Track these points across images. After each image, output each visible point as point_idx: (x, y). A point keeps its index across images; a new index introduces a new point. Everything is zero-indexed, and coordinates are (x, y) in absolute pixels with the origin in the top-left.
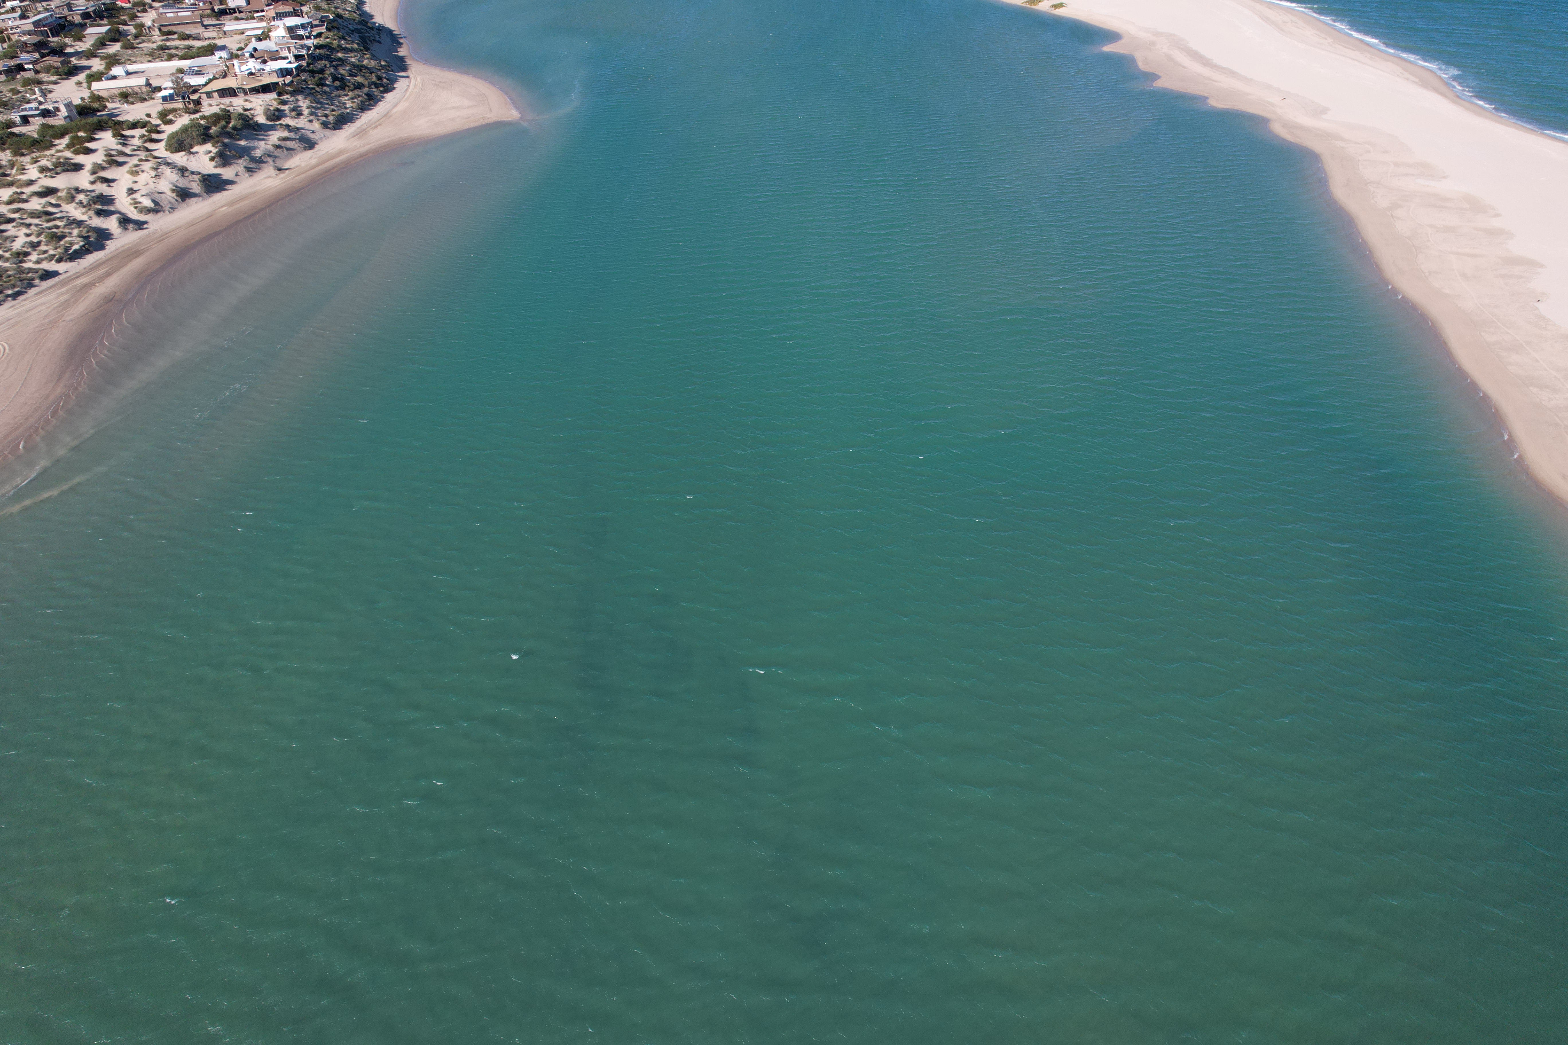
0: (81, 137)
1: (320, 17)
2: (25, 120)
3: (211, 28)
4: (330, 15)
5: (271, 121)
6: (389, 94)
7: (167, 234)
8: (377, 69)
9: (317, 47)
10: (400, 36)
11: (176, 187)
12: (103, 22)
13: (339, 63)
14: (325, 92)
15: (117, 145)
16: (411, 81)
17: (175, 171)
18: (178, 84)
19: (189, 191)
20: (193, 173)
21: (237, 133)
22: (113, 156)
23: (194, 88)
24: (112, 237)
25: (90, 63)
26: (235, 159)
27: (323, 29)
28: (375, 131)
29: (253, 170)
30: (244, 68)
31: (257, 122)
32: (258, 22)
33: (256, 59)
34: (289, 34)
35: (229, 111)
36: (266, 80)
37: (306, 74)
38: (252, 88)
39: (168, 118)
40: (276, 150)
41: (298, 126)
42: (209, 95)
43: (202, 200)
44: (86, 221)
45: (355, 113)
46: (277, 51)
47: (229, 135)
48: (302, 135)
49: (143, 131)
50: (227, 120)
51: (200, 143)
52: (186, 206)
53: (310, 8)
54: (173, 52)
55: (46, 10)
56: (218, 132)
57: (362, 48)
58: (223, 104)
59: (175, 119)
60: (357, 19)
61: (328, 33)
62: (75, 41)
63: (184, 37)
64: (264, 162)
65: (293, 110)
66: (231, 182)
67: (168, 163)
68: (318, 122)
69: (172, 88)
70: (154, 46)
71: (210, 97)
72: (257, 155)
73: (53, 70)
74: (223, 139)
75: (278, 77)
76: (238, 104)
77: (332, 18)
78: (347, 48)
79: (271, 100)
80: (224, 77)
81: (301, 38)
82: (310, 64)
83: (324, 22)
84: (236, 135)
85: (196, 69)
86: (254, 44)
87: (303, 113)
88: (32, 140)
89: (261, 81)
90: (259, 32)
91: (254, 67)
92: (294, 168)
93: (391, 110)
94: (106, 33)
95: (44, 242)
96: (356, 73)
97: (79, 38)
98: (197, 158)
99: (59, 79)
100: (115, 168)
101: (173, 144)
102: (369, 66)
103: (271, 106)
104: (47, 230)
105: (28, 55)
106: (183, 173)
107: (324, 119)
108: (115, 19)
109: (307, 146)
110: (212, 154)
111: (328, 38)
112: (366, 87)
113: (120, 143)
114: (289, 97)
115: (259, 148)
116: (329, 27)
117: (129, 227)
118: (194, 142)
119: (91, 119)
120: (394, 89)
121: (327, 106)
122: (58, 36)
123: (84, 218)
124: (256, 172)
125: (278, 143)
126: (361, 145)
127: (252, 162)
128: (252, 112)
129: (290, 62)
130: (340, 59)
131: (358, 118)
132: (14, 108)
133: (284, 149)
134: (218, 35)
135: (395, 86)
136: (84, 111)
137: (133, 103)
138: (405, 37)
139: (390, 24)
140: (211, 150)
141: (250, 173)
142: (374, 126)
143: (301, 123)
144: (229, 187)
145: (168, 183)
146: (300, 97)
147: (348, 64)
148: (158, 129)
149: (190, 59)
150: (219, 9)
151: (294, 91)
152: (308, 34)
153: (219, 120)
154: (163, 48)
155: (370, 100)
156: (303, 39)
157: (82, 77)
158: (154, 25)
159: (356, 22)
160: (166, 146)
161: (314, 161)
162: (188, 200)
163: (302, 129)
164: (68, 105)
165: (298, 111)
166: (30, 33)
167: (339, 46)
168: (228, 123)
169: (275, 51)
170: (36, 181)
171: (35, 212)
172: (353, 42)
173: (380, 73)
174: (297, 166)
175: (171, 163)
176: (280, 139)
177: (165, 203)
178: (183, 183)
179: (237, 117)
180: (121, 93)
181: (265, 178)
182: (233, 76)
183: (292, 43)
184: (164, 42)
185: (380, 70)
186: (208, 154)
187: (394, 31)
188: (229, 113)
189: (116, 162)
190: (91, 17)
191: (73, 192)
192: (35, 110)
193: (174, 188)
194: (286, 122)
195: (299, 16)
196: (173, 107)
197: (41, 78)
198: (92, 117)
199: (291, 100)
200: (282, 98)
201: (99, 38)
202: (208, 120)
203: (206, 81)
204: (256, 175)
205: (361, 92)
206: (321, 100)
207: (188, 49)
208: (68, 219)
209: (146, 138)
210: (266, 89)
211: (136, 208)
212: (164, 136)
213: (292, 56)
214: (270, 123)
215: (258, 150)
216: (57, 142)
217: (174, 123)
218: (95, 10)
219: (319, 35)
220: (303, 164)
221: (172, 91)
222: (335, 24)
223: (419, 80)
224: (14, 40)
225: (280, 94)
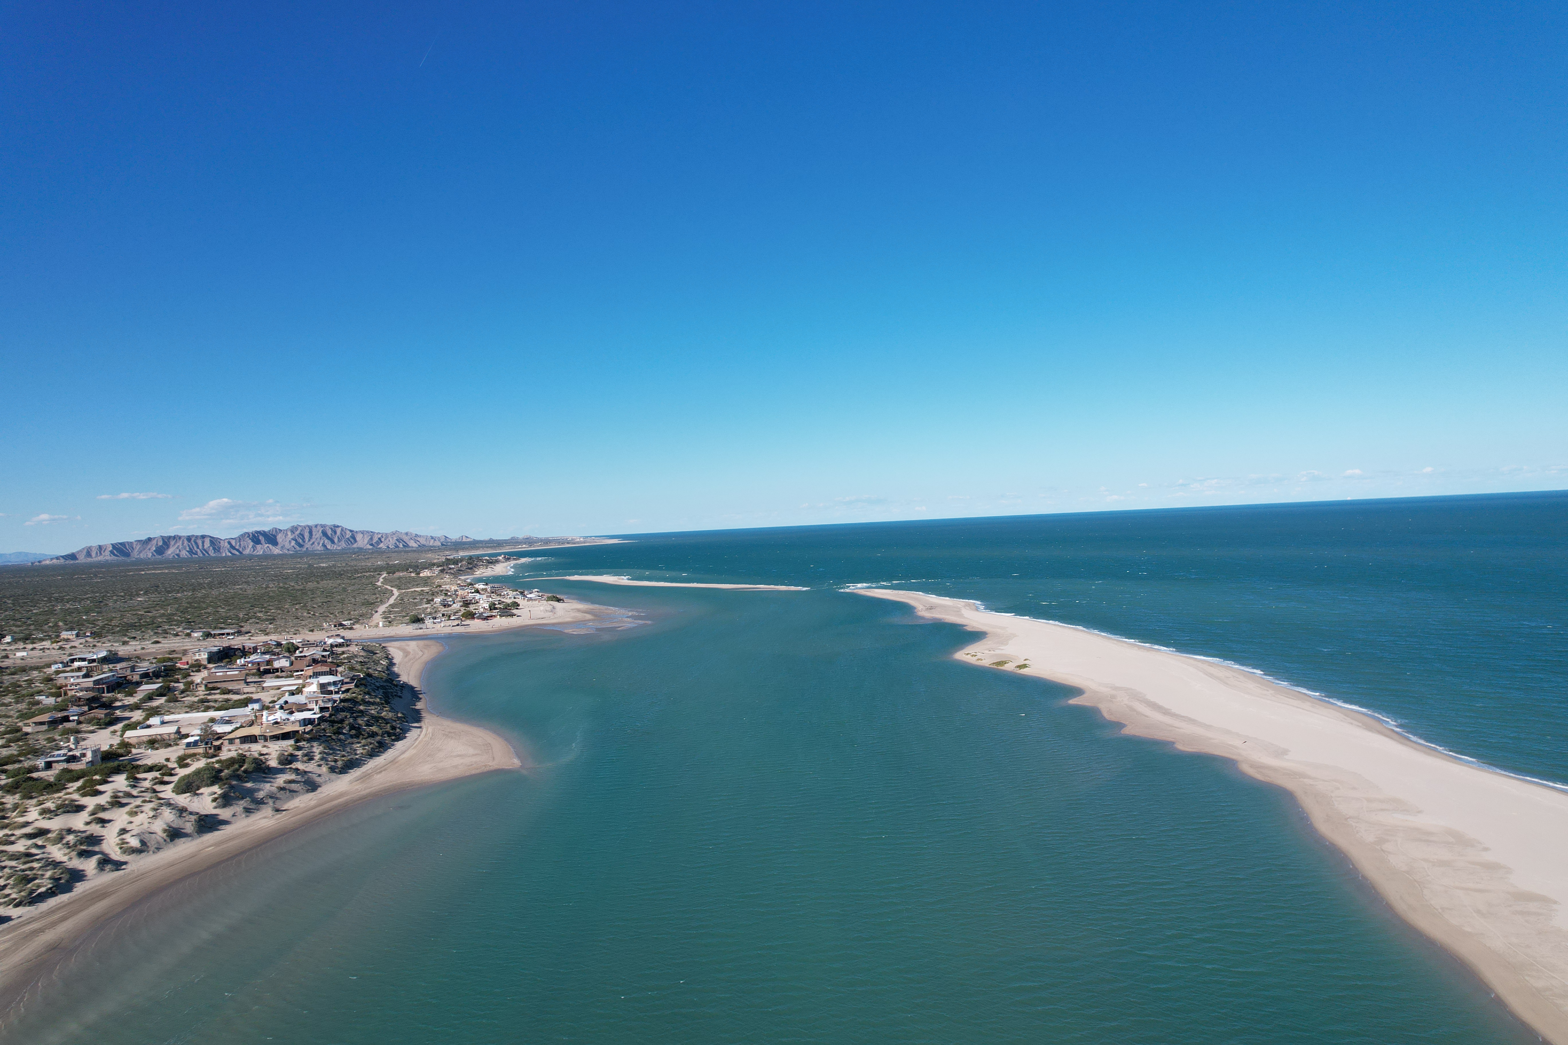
0: (96, 780)
1: (351, 675)
2: (49, 766)
3: (252, 685)
4: (361, 674)
5: (282, 765)
6: (400, 742)
7: (143, 874)
8: (393, 720)
9: (342, 701)
10: (420, 692)
11: (170, 827)
12: (158, 681)
13: (359, 714)
14: (340, 740)
15: (127, 787)
16: (422, 731)
17: (174, 812)
18: (206, 731)
19: (181, 831)
20: (191, 813)
21: (248, 775)
22: (119, 797)
23: (219, 735)
24: (84, 879)
25: (131, 714)
26: (238, 800)
27: (352, 686)
28: (379, 776)
29: (252, 811)
30: (271, 718)
31: (268, 766)
32: (295, 680)
33: (285, 710)
34: (321, 689)
35: (245, 756)
36: (288, 729)
37: (326, 724)
38: (273, 735)
39: (185, 762)
40: (279, 792)
41: (307, 770)
42: (231, 741)
43: (191, 840)
44: (65, 862)
45: (363, 759)
46: (306, 703)
47: (239, 778)
48: (308, 778)
49: (157, 774)
50: (241, 764)
51: (208, 784)
52: (173, 846)
53: (345, 668)
54: (212, 704)
55: (111, 671)
56: (229, 774)
57: (383, 702)
58: (241, 749)
59: (192, 763)
60: (385, 678)
61: (356, 689)
62: (126, 696)
63: (225, 692)
64: (265, 804)
65: (306, 755)
66: (225, 822)
67: (170, 804)
68: (327, 766)
69: (198, 735)
70: (196, 699)
71: (232, 744)
72: (259, 797)
73: (95, 721)
74: (232, 781)
75: (300, 726)
76: (256, 749)
77: (362, 676)
78: (369, 701)
79: (288, 746)
80: (250, 726)
81: (331, 692)
82: (333, 715)
83: (355, 679)
84: (245, 777)
85: (227, 718)
86: (287, 697)
87: (315, 758)
88: (47, 783)
89: (284, 729)
90: (294, 688)
91: (281, 717)
92: (292, 809)
93: (399, 756)
94: (157, 689)
95: (11, 885)
96: (373, 724)
97: (131, 694)
98: (200, 799)
99: (98, 729)
100: (116, 809)
101: (182, 786)
102: (386, 718)
103: (287, 751)
104: (20, 873)
105: (78, 708)
106: (181, 813)
107: (333, 764)
108: (170, 677)
109: (310, 788)
110: (216, 796)
111: (355, 693)
112: (379, 736)
113: (131, 786)
114: (305, 744)
115: (263, 790)
116: (358, 684)
117: (106, 868)
118: (202, 784)
119: (112, 763)
120: (405, 737)
121: (339, 752)
122: (112, 692)
123: (65, 859)
124: (254, 812)
125: (283, 785)
126: (362, 789)
127: (253, 802)
128: (267, 757)
129: (315, 714)
130: (361, 711)
131: (366, 764)
132: (42, 755)
133: (288, 791)
134: (257, 690)
135: (407, 735)
136: (108, 756)
137: (157, 749)
138: (424, 693)
139: (413, 682)
140: (216, 791)
141: (248, 814)
142: (379, 771)
143: (311, 767)
144: (223, 827)
145: (162, 823)
146: (315, 744)
147: (367, 715)
148: (173, 772)
149: (225, 710)
150: (264, 669)
151: (311, 738)
152: (337, 690)
153: (234, 764)
154: (203, 701)
155: (380, 748)
156: (332, 693)
157: (119, 727)
158: (202, 683)
159: (383, 680)
160: (174, 788)
161: (313, 803)
162: (177, 841)
163: (310, 772)
164: (95, 752)
165: (311, 756)
166: (87, 689)
167: (363, 700)
168: (241, 766)
169: (303, 704)
170: (32, 822)
171: (16, 854)
172: (376, 696)
173: (395, 723)
174: (295, 808)
175: (173, 804)
176: (285, 782)
177: (153, 843)
178: (177, 823)
179: (251, 761)
180: (150, 740)
181: (260, 819)
182: (259, 725)
183: (321, 697)
184: (206, 696)
185: (395, 721)
186: (212, 795)
187: (416, 688)
188: (245, 758)
189: (120, 803)
190: (150, 676)
191: (64, 833)
192: (63, 756)
193: (167, 828)
194: (296, 766)
195: (333, 675)
196: (194, 752)
197: (81, 728)
198: (113, 762)
199: (306, 746)
200: (298, 744)
201: (149, 693)
202: (223, 764)
203: (232, 729)
204: (252, 815)
205: (373, 740)
206: (334, 747)
207: (226, 701)
208: (47, 861)
209: (157, 780)
210: (285, 736)
211: (121, 848)
212: (175, 779)
213: (318, 709)
214: (281, 767)
215: (262, 792)
216: (71, 785)
217: (189, 766)
218: (155, 671)
219: (347, 691)
220: (302, 805)
221: (198, 738)
222: (363, 682)
223: (430, 729)
224: (69, 695)
225: (297, 741)
